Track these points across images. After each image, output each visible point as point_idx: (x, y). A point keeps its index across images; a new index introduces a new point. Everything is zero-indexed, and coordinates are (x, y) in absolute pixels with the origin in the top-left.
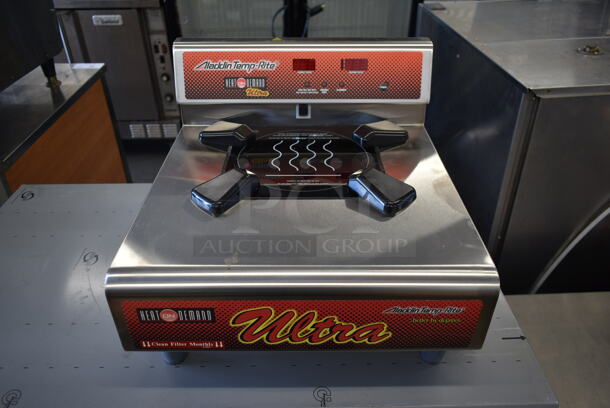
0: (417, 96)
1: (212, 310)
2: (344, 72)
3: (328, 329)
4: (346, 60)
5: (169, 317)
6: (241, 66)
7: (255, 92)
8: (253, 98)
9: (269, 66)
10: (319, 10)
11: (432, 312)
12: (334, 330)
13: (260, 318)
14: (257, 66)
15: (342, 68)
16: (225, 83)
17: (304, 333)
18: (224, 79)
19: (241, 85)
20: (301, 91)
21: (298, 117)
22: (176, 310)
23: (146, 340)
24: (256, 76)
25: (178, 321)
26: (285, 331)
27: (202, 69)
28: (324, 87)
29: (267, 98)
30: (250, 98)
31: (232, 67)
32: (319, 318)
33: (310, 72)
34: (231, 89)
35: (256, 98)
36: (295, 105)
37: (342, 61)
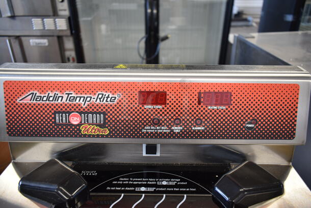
0: (292, 136)
2: (202, 107)
4: (205, 93)
6: (75, 99)
7: (92, 129)
8: (89, 136)
9: (109, 99)
10: (166, 38)
14: (94, 99)
15: (199, 102)
16: (55, 118)
20: (148, 129)
21: (144, 154)
28: (177, 125)
29: (107, 136)
30: (85, 136)
31: (64, 99)
33: (160, 107)
34: (62, 125)
35: (93, 136)
37: (200, 93)
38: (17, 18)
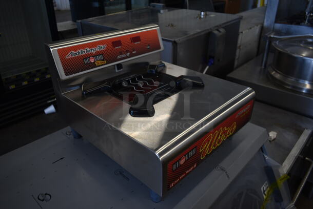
0: (160, 48)
4: (132, 38)
6: (89, 51)
7: (100, 62)
8: (100, 66)
9: (102, 48)
14: (97, 49)
15: (132, 42)
16: (84, 62)
19: (92, 61)
20: (119, 57)
21: (117, 71)
24: (98, 54)
27: (70, 57)
28: (128, 53)
30: (98, 66)
31: (85, 52)
33: (120, 47)
35: (101, 66)
36: (114, 65)
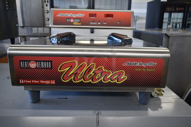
0: (130, 26)
1: (51, 62)
2: (106, 18)
3: (100, 74)
4: (106, 14)
5: (33, 65)
6: (72, 15)
7: (76, 23)
9: (81, 15)
11: (143, 65)
12: (102, 75)
13: (71, 67)
15: (105, 17)
17: (89, 76)
18: (67, 19)
19: (72, 21)
20: (91, 23)
22: (36, 61)
23: (22, 79)
24: (77, 18)
25: (36, 68)
26: (82, 75)
27: (59, 16)
28: (99, 22)
30: (74, 25)
31: (69, 15)
32: (96, 68)
33: (95, 18)
38: (25, 27)
